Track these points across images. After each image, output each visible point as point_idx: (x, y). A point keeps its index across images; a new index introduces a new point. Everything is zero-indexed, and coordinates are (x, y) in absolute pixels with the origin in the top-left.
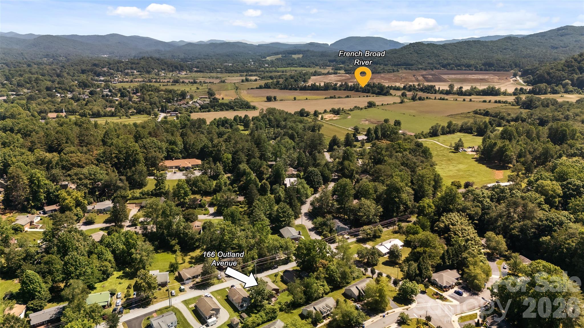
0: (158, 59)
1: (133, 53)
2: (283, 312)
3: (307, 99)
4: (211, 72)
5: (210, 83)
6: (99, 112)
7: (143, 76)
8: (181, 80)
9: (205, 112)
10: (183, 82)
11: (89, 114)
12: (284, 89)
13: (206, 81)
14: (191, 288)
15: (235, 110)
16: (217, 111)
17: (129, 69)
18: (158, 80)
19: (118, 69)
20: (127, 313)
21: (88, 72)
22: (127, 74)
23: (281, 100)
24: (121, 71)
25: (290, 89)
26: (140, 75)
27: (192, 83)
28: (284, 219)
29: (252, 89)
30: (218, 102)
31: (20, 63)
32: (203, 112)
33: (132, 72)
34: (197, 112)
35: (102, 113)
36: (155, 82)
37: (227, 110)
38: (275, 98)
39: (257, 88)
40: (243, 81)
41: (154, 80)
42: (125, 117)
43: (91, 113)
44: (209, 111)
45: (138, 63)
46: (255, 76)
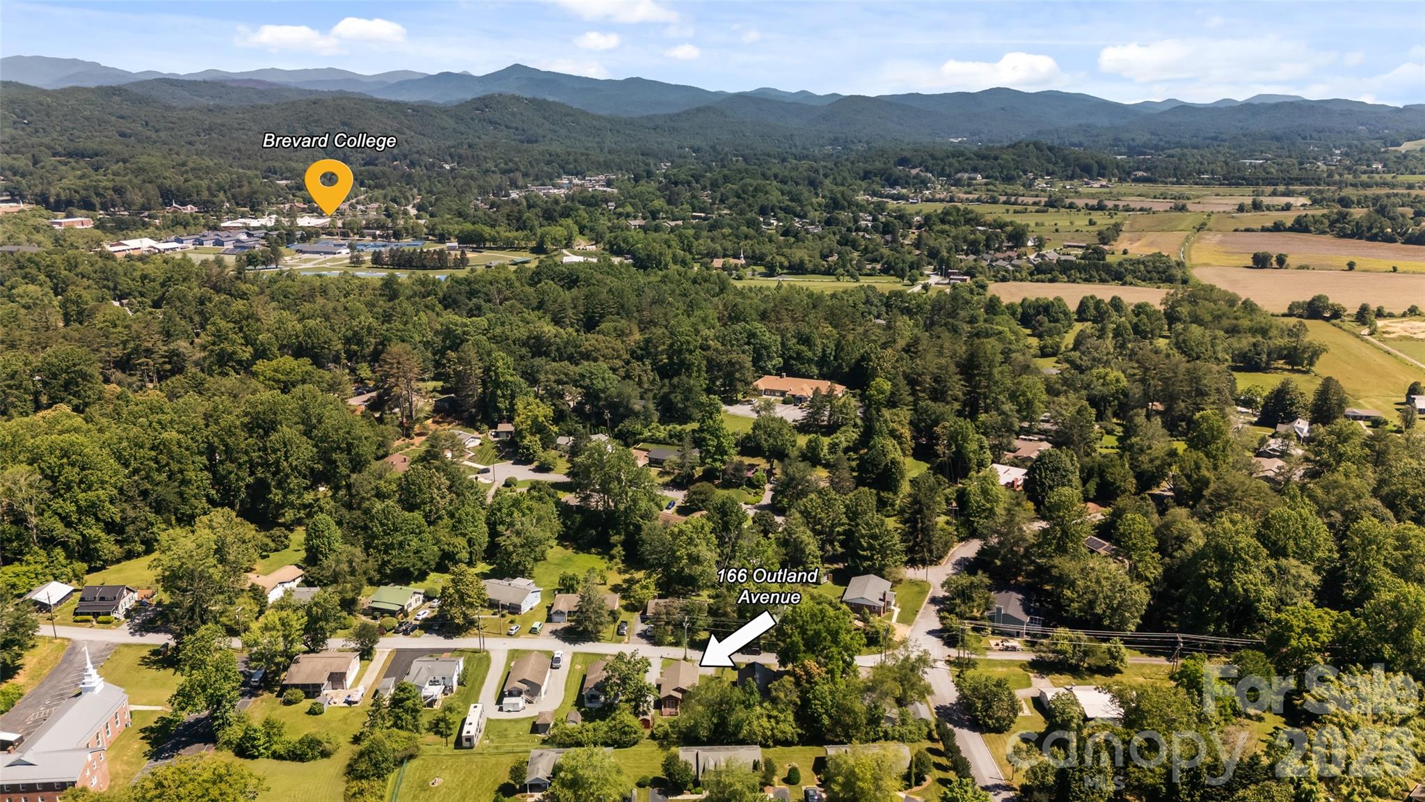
0: (1051, 149)
1: (1022, 133)
2: (656, 743)
3: (1395, 270)
4: (1178, 183)
5: (1141, 210)
6: (802, 262)
7: (991, 187)
8: (1068, 201)
9: (1043, 281)
10: (1071, 206)
11: (782, 267)
12: (1352, 236)
13: (1132, 206)
14: (554, 633)
15: (1124, 284)
16: (1074, 281)
17: (966, 172)
18: (1013, 199)
19: (943, 169)
20: (416, 636)
21: (876, 175)
22: (957, 183)
23: (1302, 267)
24: (949, 176)
25: (1373, 238)
26: (986, 184)
27: (1092, 208)
28: (868, 553)
29: (1247, 230)
30: (1104, 259)
31: (769, 155)
32: (1038, 281)
33: (970, 179)
34: (1021, 280)
35: (810, 266)
36: (1005, 203)
37: (1102, 281)
38: (1281, 261)
39: (1264, 229)
40: (1241, 209)
41: (1003, 198)
42: (848, 278)
43: (786, 264)
44: (1052, 281)
45: (996, 158)
46: (1301, 194)
